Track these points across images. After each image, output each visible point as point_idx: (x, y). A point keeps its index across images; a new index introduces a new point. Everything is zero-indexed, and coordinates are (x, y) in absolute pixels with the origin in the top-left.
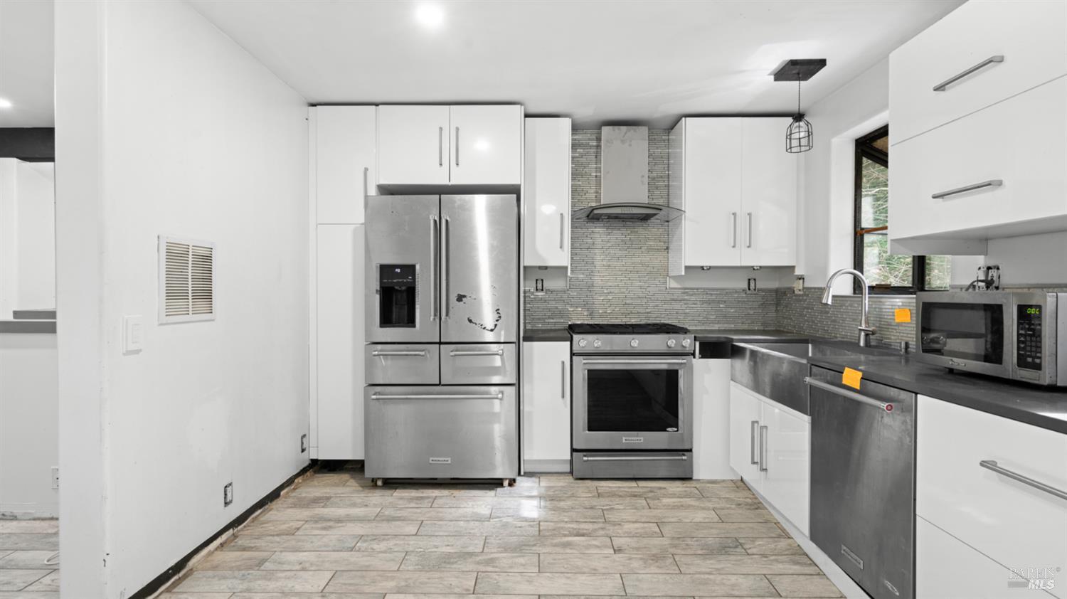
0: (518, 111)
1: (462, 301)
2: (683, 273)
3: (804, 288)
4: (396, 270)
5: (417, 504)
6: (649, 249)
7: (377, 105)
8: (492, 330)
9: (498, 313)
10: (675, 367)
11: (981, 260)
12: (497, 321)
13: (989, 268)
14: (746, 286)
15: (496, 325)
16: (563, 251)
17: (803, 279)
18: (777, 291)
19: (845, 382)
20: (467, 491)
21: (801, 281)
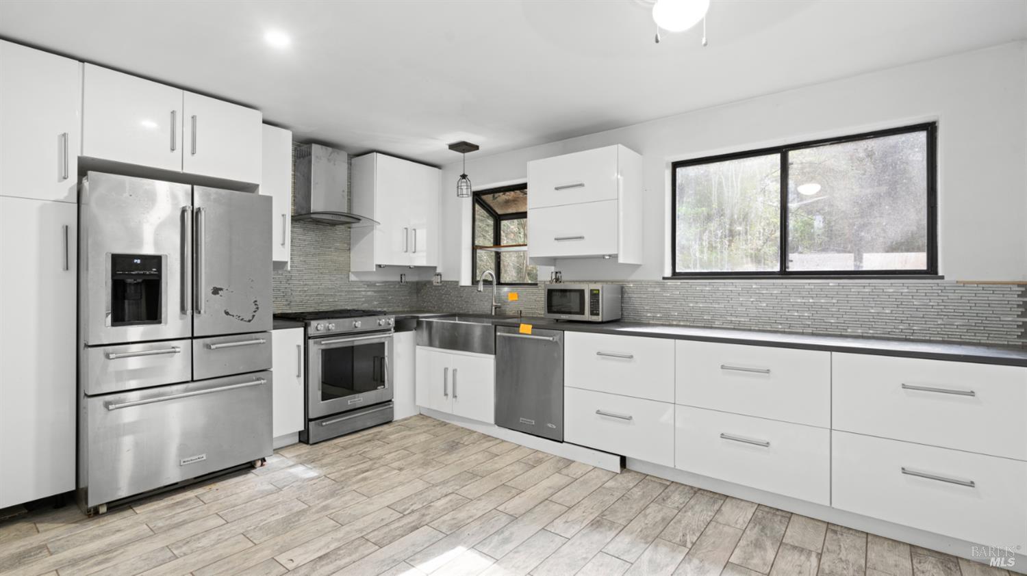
0: (258, 116)
1: (218, 293)
2: (375, 270)
3: (441, 282)
4: (135, 261)
5: (184, 507)
6: (337, 249)
7: (82, 61)
8: (250, 321)
9: (256, 305)
10: (383, 340)
11: (553, 269)
12: (255, 312)
13: (557, 273)
14: (399, 279)
15: (254, 316)
16: (284, 247)
17: (441, 275)
18: (417, 283)
19: (521, 331)
20: (224, 482)
21: (439, 277)
